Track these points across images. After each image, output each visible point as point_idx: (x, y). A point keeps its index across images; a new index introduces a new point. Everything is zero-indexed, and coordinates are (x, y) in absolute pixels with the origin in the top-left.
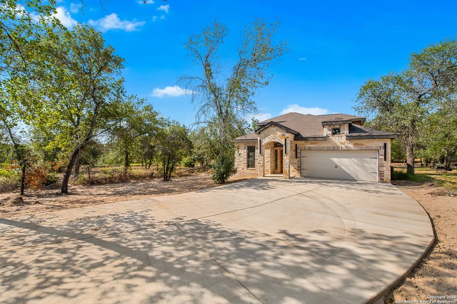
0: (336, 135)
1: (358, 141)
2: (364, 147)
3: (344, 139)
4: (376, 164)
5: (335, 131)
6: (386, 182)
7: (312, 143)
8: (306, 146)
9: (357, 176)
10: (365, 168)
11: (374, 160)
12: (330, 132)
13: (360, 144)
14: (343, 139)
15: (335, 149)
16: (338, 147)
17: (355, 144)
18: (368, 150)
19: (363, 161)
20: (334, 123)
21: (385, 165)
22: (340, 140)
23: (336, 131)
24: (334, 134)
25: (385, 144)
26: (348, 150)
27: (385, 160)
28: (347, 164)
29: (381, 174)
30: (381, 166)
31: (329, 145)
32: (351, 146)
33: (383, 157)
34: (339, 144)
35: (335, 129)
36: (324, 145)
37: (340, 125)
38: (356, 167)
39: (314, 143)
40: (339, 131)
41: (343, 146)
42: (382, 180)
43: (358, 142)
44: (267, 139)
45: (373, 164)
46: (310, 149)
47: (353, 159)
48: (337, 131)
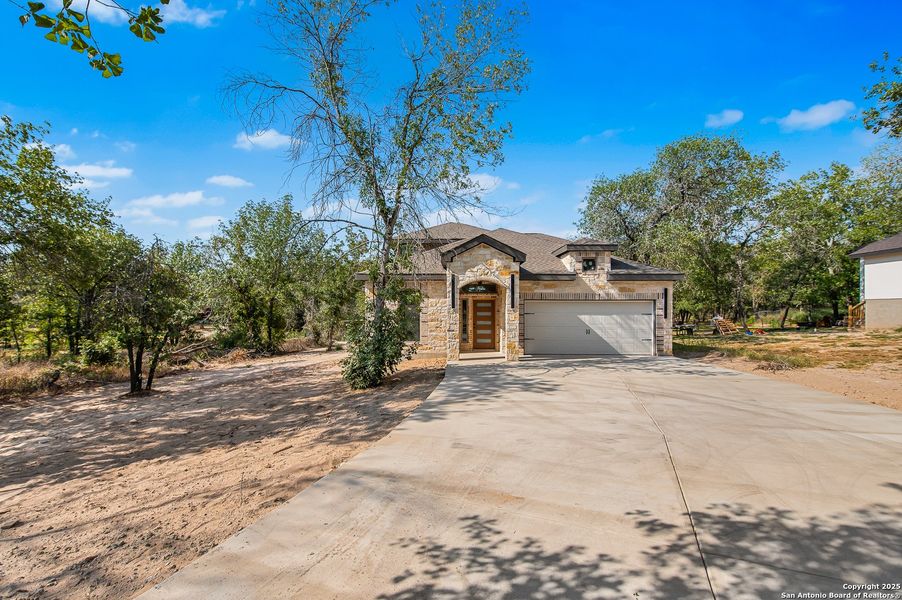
0: (588, 272)
1: (625, 284)
2: (635, 294)
3: (603, 279)
4: (649, 324)
5: (587, 263)
6: (667, 355)
7: (546, 287)
8: (536, 291)
9: (621, 348)
10: (633, 332)
11: (646, 317)
12: (580, 266)
13: (629, 290)
14: (601, 279)
15: (589, 299)
16: (594, 294)
17: (622, 290)
18: (641, 299)
19: (630, 319)
20: (587, 248)
21: (665, 326)
22: (597, 281)
23: (589, 265)
24: (585, 269)
25: (666, 290)
26: (609, 300)
27: (666, 317)
28: (604, 325)
29: (658, 341)
30: (657, 327)
31: (579, 290)
32: (614, 292)
33: (662, 312)
34: (594, 289)
35: (586, 261)
36: (568, 289)
37: (597, 253)
38: (619, 331)
39: (550, 287)
40: (594, 265)
41: (601, 292)
42: (661, 353)
43: (626, 286)
44: (468, 273)
45: (644, 324)
46: (542, 298)
47: (615, 316)
48: (591, 263)
